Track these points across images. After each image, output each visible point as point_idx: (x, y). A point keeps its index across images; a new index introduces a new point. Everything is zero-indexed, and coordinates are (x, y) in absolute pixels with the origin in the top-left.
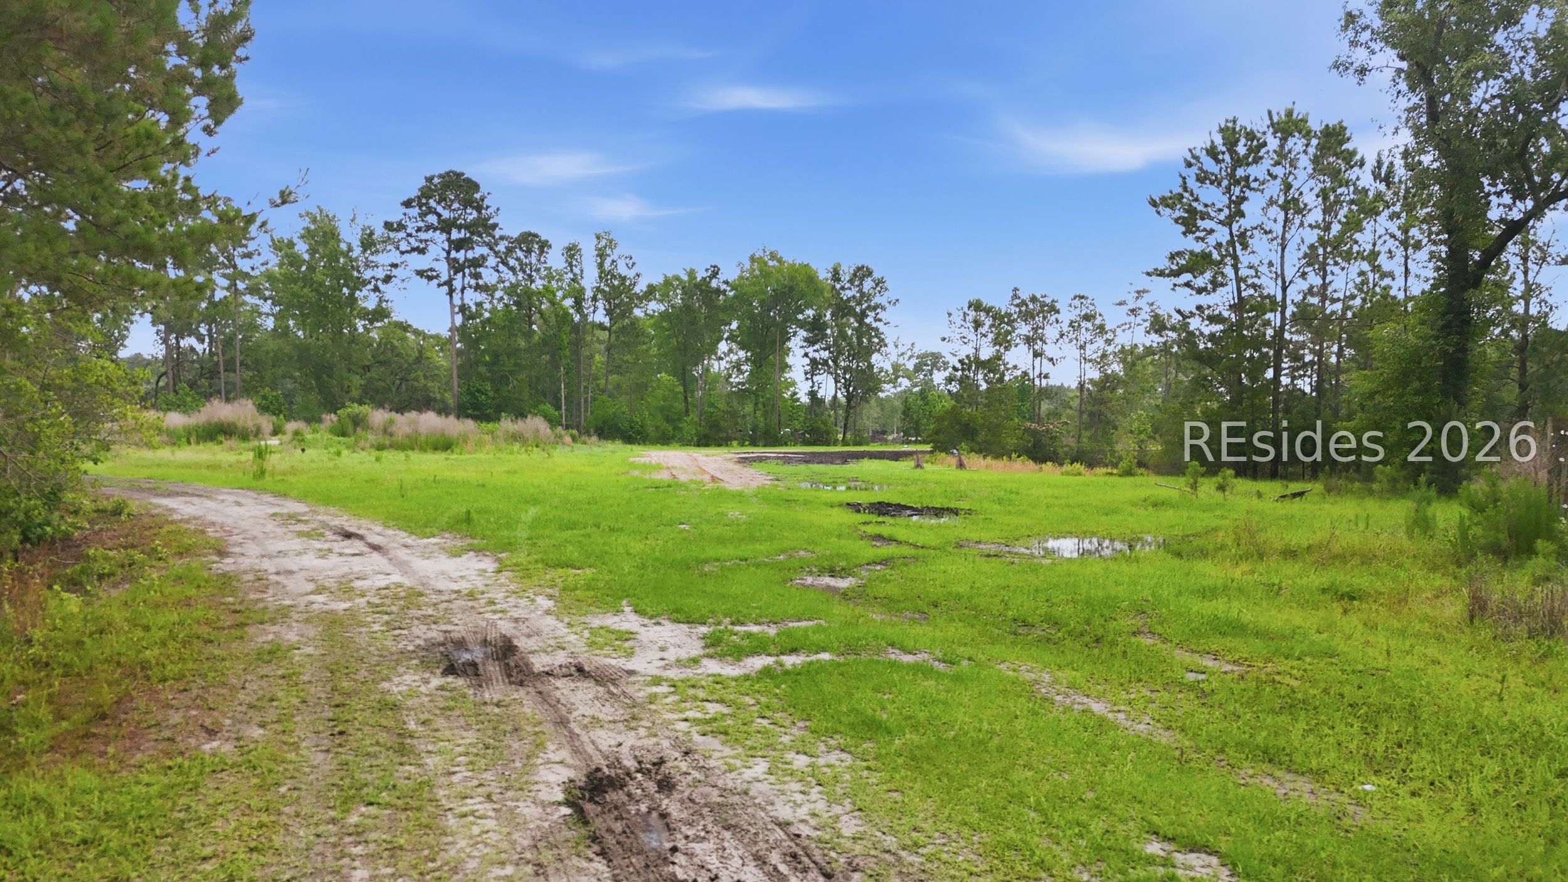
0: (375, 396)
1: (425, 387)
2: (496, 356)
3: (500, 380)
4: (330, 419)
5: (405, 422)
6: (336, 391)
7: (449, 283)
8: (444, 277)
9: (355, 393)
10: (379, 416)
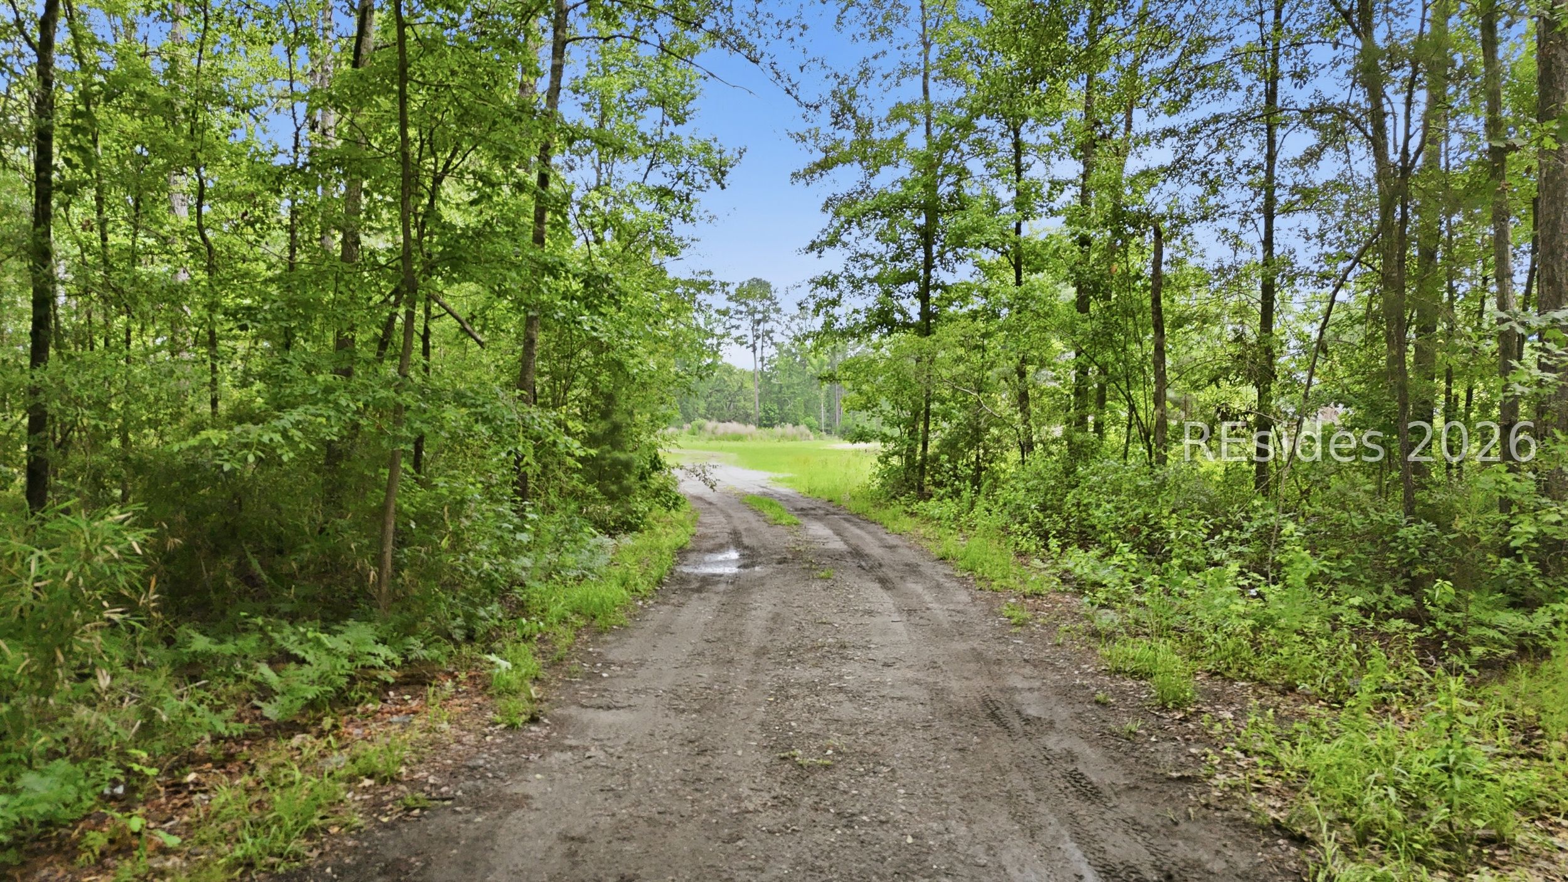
0: (710, 413)
1: (744, 407)
2: (781, 387)
3: (781, 403)
4: (687, 426)
5: (722, 427)
6: (691, 410)
7: (754, 346)
8: (751, 342)
9: (702, 411)
10: (710, 425)
